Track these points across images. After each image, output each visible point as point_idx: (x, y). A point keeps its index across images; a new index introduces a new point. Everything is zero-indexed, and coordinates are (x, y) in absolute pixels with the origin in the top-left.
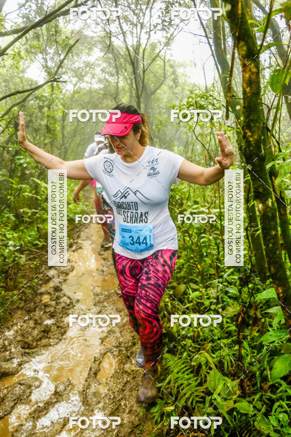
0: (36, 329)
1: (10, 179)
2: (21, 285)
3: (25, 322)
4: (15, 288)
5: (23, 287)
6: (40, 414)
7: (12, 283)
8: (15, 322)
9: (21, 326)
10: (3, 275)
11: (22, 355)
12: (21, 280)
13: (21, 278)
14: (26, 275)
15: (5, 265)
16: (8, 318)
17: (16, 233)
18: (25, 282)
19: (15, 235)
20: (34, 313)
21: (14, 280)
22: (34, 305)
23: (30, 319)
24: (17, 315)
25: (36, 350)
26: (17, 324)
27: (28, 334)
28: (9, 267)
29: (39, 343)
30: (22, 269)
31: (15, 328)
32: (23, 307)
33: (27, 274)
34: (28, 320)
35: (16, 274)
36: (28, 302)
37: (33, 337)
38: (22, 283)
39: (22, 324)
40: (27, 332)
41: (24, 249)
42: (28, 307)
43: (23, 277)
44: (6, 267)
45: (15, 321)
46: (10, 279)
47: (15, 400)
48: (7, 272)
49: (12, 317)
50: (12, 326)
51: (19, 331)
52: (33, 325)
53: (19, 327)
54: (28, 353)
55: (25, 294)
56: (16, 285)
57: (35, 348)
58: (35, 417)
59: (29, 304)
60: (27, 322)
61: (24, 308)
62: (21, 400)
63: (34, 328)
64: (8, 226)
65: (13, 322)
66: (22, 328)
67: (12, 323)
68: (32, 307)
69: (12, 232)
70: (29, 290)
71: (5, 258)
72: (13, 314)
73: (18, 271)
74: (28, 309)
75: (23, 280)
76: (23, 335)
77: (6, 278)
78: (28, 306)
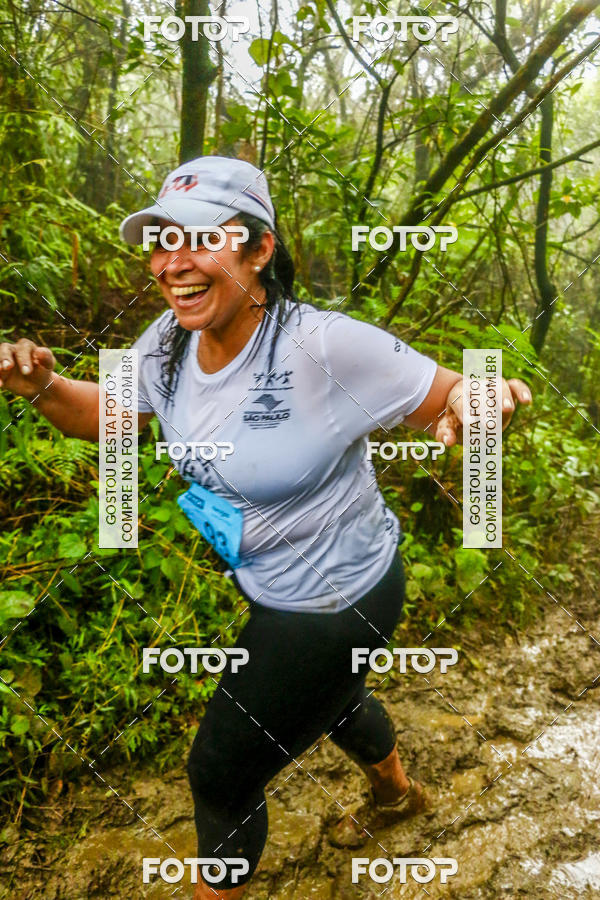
0: (590, 659)
1: (590, 330)
2: (576, 556)
3: (569, 635)
4: (563, 558)
5: (579, 561)
6: (564, 853)
7: (556, 548)
8: (546, 631)
9: (559, 643)
10: (542, 526)
11: (548, 705)
12: (577, 545)
13: (578, 542)
14: (589, 538)
15: (549, 506)
16: (534, 618)
17: (584, 445)
18: (586, 552)
19: (582, 449)
20: (594, 624)
21: (563, 542)
22: (596, 605)
23: (582, 633)
24: (555, 617)
25: (580, 704)
26: (550, 635)
27: (569, 663)
28: (558, 512)
29: (591, 691)
30: (584, 523)
31: (546, 643)
32: (570, 603)
33: (595, 535)
34: (577, 634)
35: (569, 530)
36: (583, 596)
37: (579, 672)
38: (578, 551)
39: (561, 639)
40: (569, 657)
41: (595, 481)
42: (581, 607)
43: (585, 539)
44: (552, 512)
45: (548, 627)
46: (555, 538)
47: (513, 796)
48: (550, 521)
49: (543, 618)
50: (541, 636)
51: (553, 651)
52: (585, 649)
53: (555, 644)
54: (563, 706)
55: (582, 577)
56: (566, 554)
57: (579, 699)
58: (552, 853)
59: (585, 600)
60: (574, 638)
61: (573, 606)
62: (527, 802)
63: (586, 655)
64: (569, 429)
65: (543, 629)
66: (559, 647)
67: (540, 632)
68: (590, 608)
69: (577, 442)
70: (592, 570)
71: (553, 491)
72: (547, 611)
73: (574, 526)
74: (580, 611)
75: (583, 546)
76: (558, 663)
77: (547, 534)
78: (582, 603)
